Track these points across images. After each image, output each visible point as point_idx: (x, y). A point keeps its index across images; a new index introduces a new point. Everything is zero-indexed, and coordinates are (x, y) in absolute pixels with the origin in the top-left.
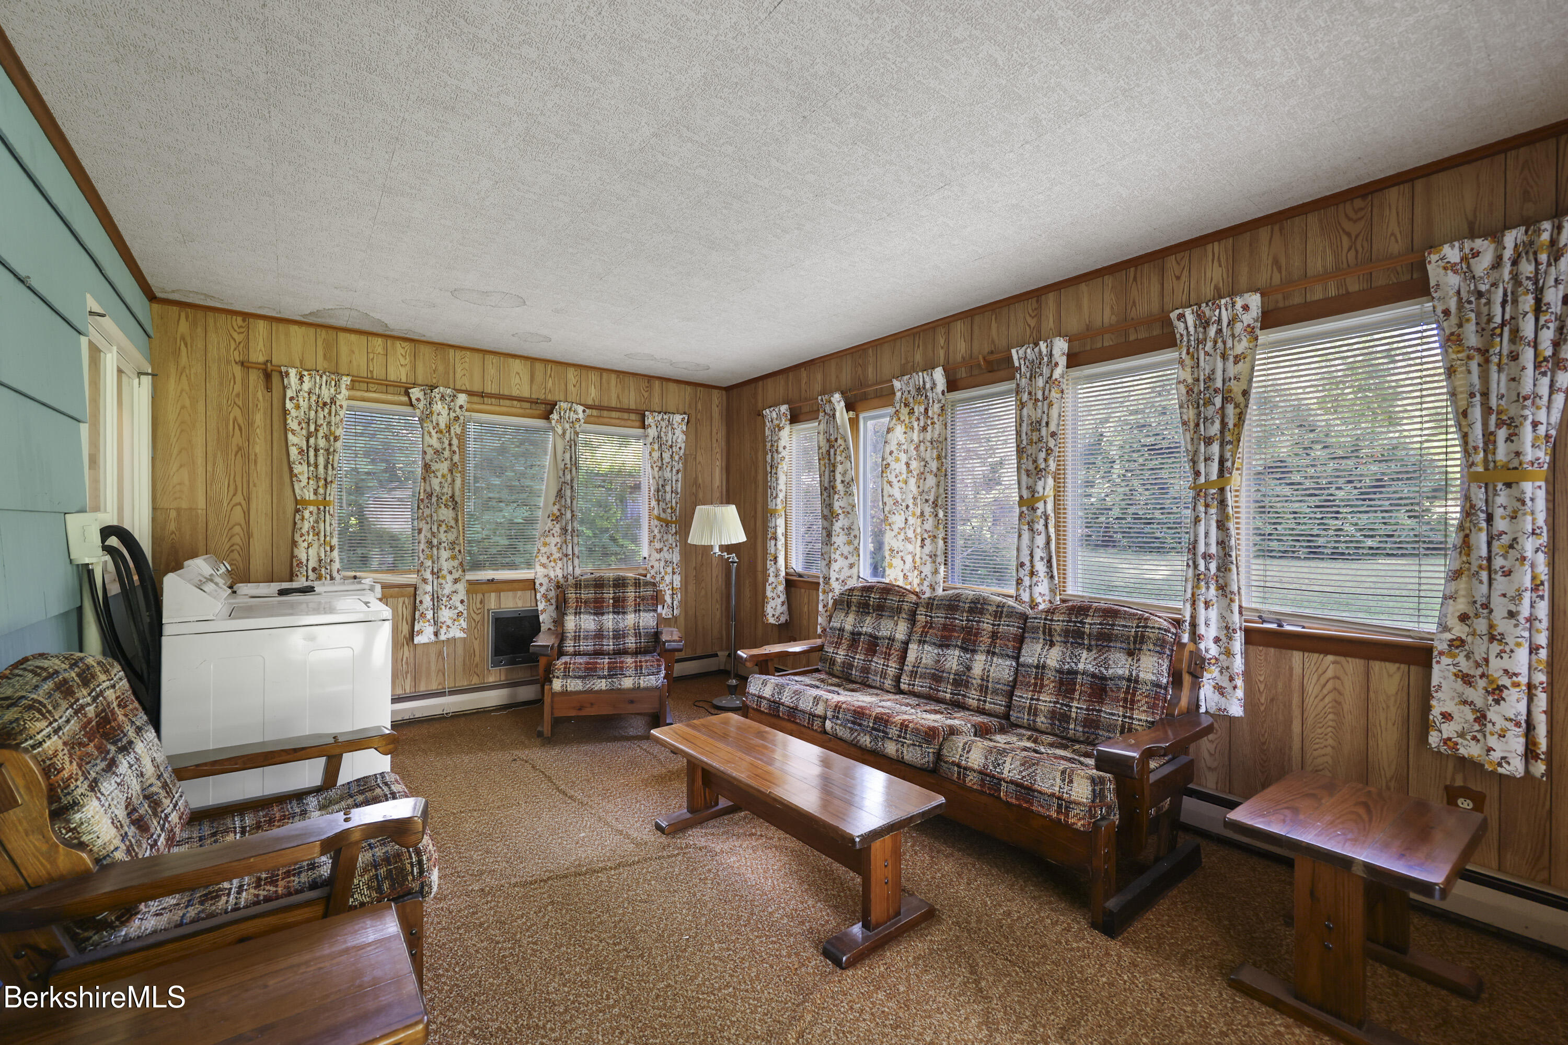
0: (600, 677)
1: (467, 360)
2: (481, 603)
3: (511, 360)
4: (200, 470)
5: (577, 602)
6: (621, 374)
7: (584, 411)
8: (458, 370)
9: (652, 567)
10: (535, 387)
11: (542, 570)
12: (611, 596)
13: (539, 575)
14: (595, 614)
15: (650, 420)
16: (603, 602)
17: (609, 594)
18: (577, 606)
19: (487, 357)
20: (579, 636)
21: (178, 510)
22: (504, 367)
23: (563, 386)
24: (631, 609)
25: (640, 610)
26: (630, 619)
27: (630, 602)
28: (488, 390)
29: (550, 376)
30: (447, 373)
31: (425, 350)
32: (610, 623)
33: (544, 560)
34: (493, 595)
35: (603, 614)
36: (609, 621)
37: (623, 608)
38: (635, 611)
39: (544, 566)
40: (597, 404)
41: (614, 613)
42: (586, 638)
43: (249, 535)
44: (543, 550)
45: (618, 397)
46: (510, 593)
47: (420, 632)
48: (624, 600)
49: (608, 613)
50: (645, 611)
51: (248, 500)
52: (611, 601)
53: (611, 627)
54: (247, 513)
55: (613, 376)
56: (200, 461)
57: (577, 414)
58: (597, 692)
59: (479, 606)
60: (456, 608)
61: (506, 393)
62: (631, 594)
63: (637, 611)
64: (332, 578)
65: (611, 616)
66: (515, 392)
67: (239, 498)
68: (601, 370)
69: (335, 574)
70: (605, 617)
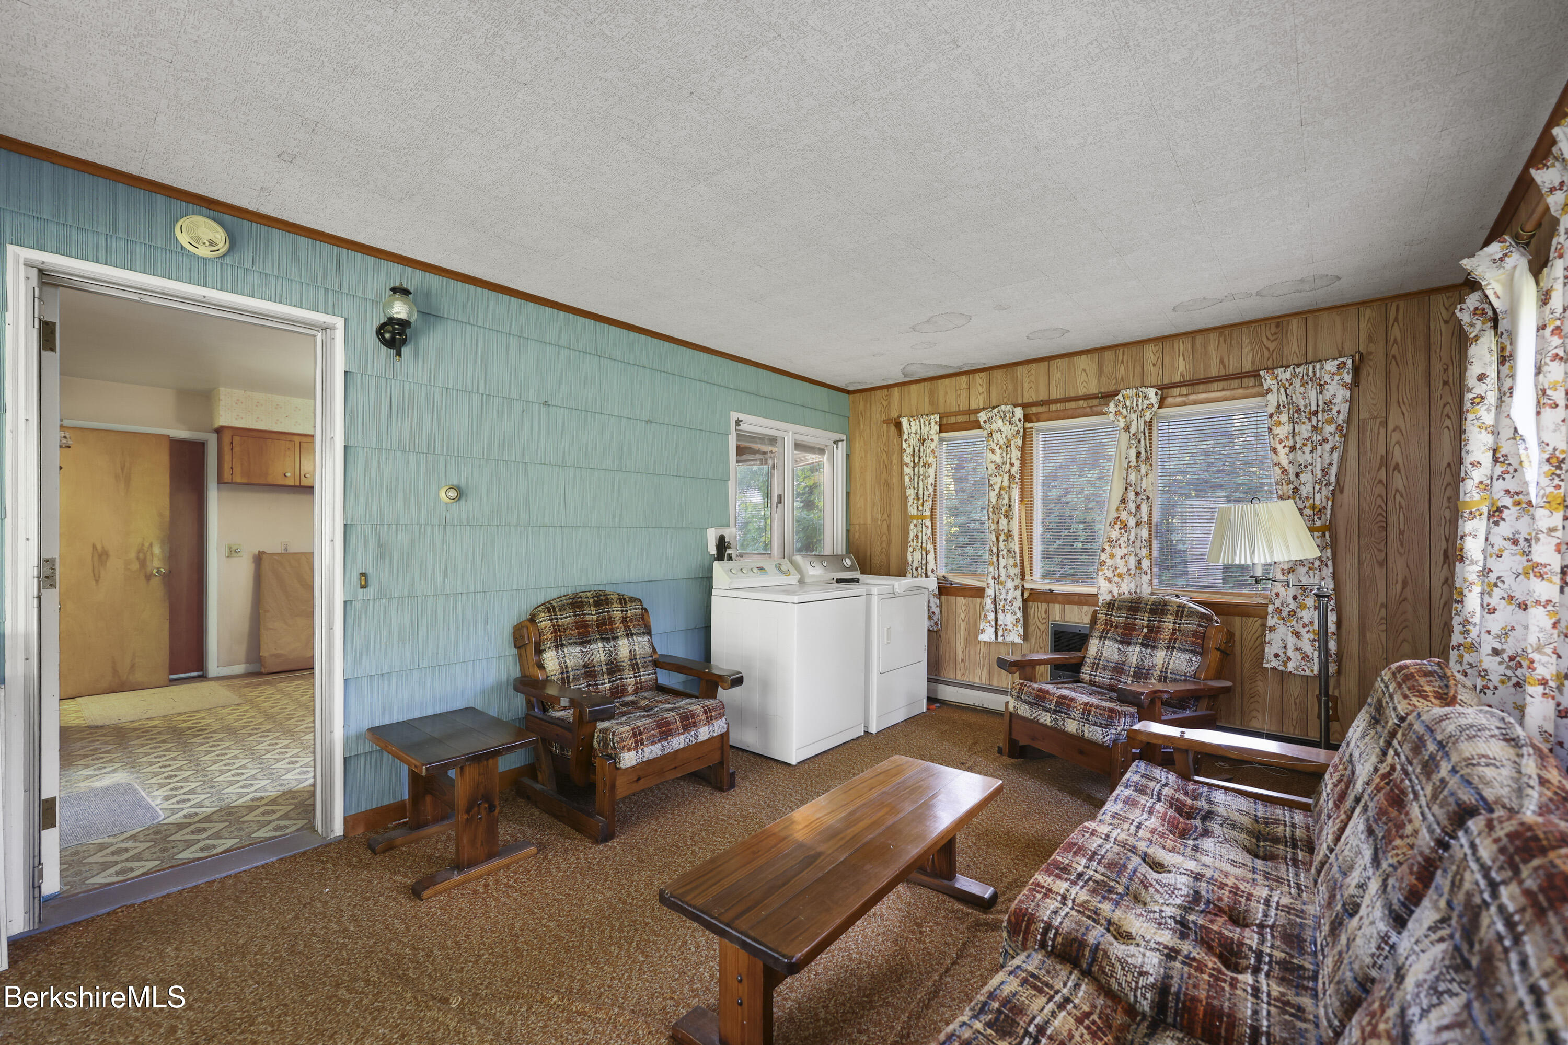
0: (1044, 709)
1: (1033, 372)
2: (1046, 612)
3: (1077, 359)
4: (869, 497)
5: (1106, 624)
6: (1226, 331)
7: (1156, 394)
8: (1026, 384)
9: (1277, 595)
10: (1103, 380)
11: (1107, 584)
12: (1145, 623)
13: (1103, 590)
14: (1121, 642)
15: (1269, 381)
16: (1134, 629)
17: (1143, 621)
18: (1104, 629)
19: (1052, 362)
20: (1098, 664)
21: (859, 525)
22: (1069, 368)
23: (1139, 369)
24: (1163, 644)
25: (1173, 648)
26: (1160, 656)
27: (1165, 636)
28: (1054, 396)
29: (1122, 362)
30: (1016, 390)
31: (998, 374)
32: (1135, 657)
33: (1109, 574)
34: (1057, 606)
35: (1129, 644)
36: (1134, 653)
37: (1154, 642)
38: (1168, 648)
39: (1109, 580)
40: (1187, 378)
41: (1142, 645)
42: (1104, 668)
43: (889, 541)
44: (1109, 562)
45: (1222, 361)
46: (1076, 607)
47: (983, 631)
48: (1158, 631)
49: (1136, 643)
50: (1179, 650)
51: (889, 517)
52: (1145, 630)
53: (1134, 662)
54: (889, 526)
55: (1213, 338)
56: (868, 491)
57: (1148, 399)
58: (1042, 724)
59: (1044, 615)
60: (1015, 614)
61: (1072, 395)
62: (1168, 624)
63: (1170, 648)
64: (927, 576)
65: (1138, 648)
66: (1081, 392)
67: (885, 516)
68: (1191, 335)
69: (929, 573)
70: (1131, 648)
